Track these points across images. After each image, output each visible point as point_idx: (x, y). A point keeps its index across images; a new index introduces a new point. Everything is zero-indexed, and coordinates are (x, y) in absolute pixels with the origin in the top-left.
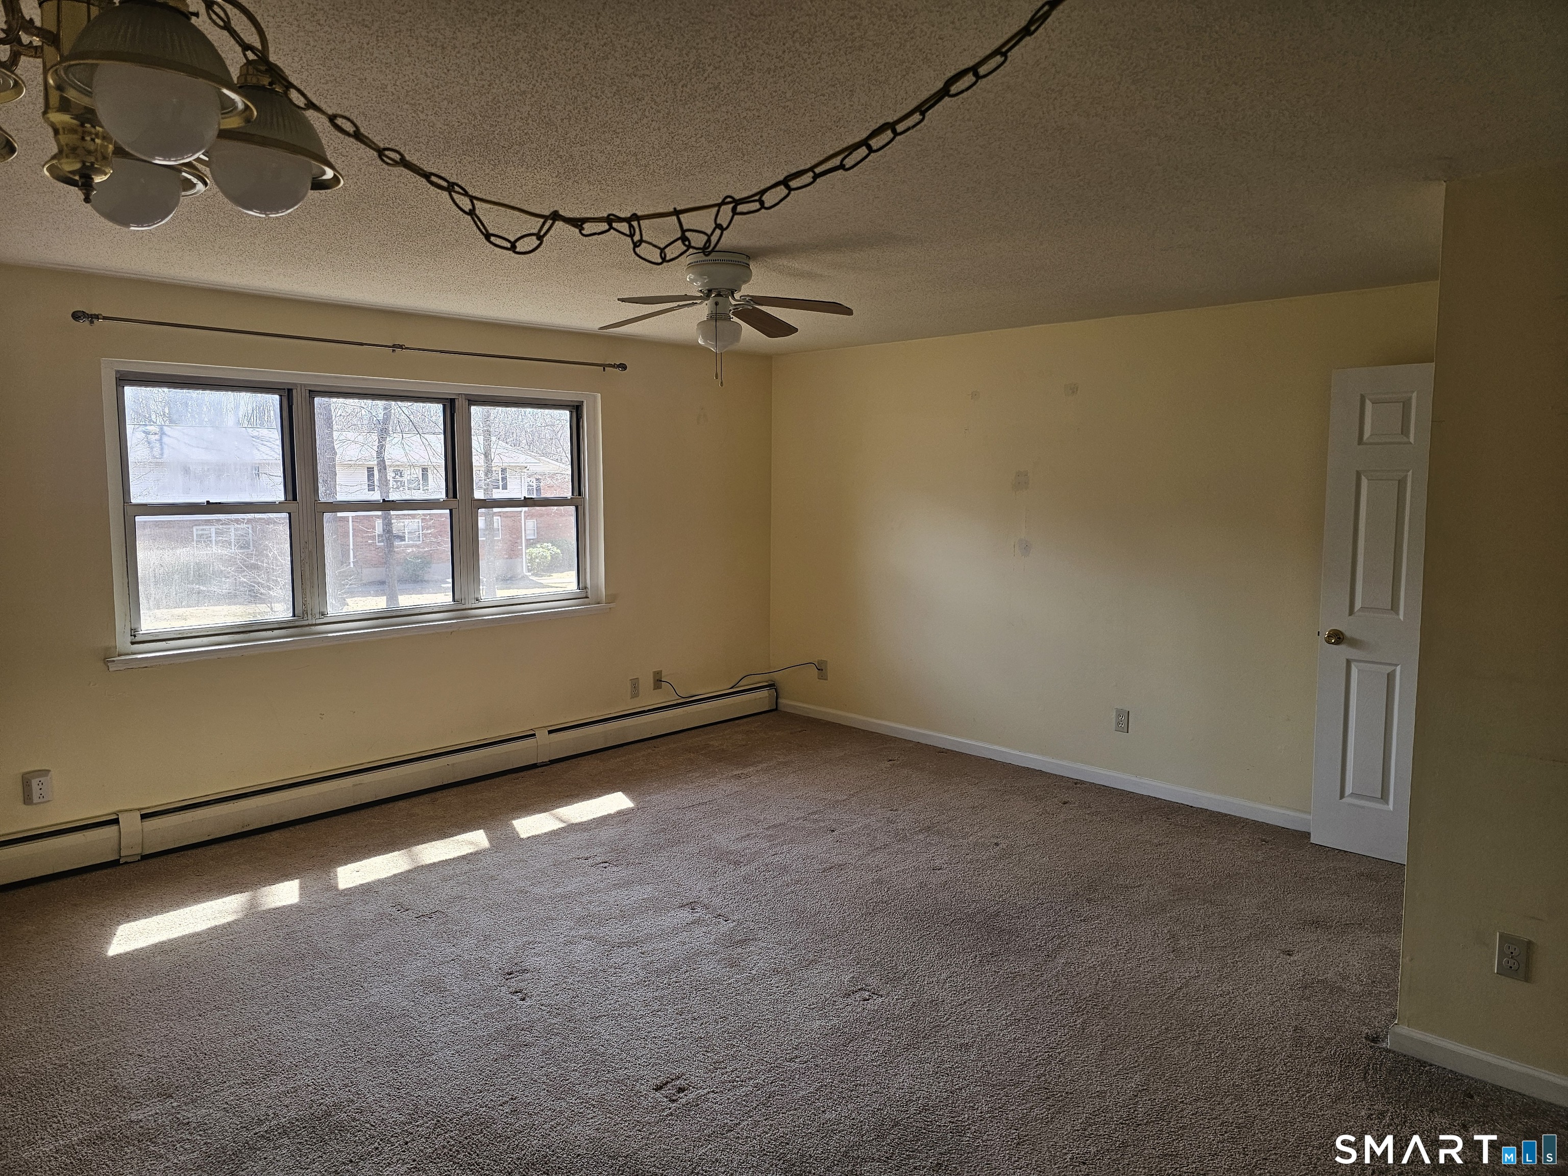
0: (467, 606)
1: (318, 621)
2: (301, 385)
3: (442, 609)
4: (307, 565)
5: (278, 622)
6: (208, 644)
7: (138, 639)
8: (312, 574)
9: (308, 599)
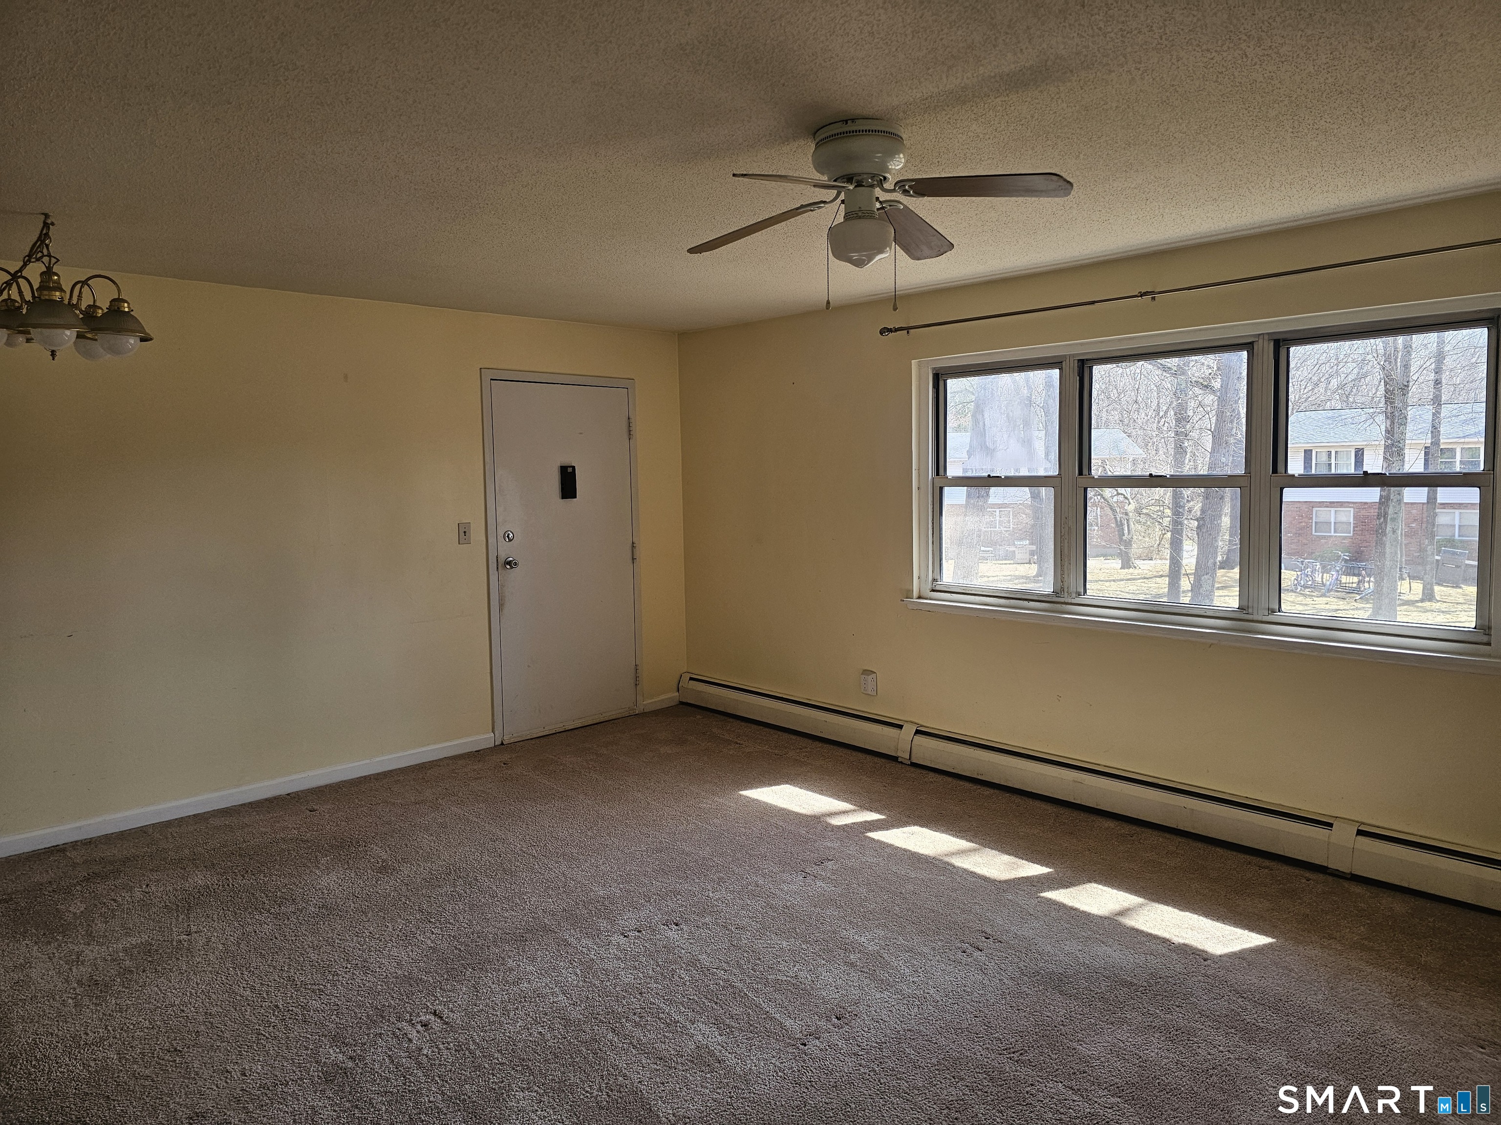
0: (1255, 617)
1: (1074, 601)
2: (1070, 355)
3: (1217, 615)
4: (1066, 541)
5: (1037, 595)
6: (979, 602)
7: (938, 588)
8: (1069, 550)
9: (1066, 576)
